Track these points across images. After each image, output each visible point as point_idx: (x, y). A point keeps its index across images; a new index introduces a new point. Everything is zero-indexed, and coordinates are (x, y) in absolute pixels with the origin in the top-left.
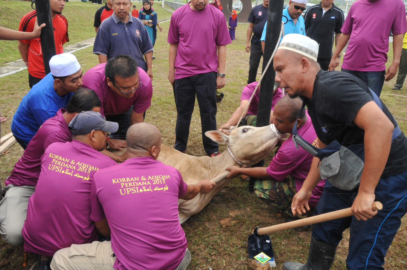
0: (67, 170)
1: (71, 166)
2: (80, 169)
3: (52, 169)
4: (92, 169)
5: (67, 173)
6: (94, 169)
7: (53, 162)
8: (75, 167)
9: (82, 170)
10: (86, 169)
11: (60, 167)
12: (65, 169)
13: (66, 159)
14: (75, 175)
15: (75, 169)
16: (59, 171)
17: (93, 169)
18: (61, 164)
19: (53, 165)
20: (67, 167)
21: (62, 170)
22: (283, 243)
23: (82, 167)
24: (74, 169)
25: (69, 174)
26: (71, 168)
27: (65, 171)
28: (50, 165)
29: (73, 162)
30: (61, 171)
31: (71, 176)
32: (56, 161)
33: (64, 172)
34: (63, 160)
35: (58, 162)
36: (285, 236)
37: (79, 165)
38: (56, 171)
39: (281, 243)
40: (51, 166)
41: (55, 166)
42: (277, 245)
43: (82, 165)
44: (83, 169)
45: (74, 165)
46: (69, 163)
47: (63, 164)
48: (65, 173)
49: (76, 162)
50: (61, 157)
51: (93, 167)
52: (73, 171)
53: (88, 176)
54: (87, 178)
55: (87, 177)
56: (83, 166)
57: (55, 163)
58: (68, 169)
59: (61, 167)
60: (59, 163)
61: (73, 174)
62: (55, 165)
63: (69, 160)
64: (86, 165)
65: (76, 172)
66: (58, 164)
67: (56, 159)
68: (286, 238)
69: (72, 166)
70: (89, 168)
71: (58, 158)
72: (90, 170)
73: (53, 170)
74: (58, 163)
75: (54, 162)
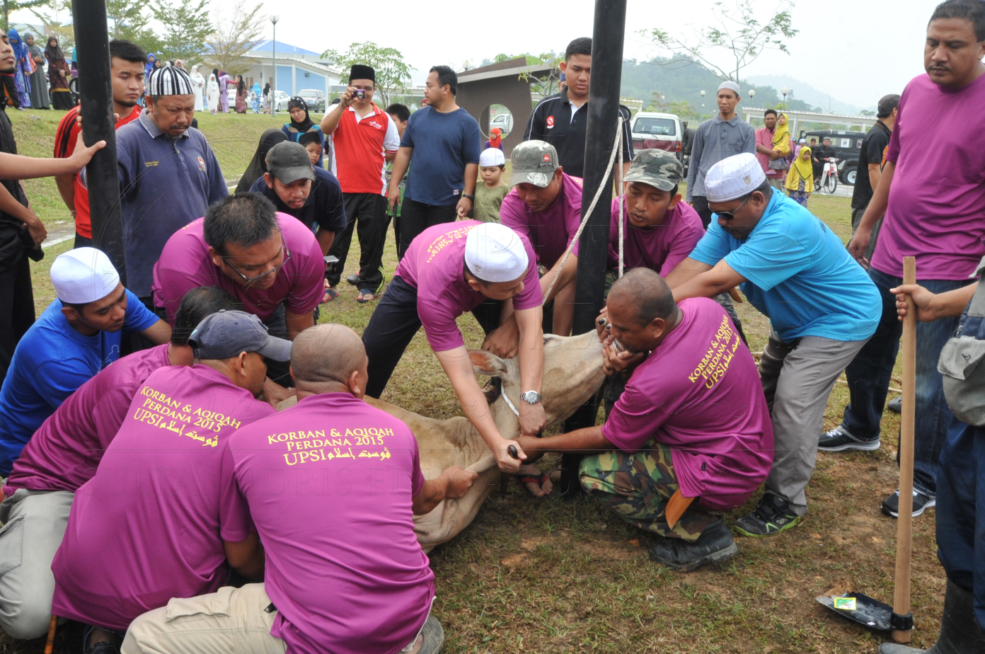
0: (172, 422)
1: (182, 416)
2: (200, 423)
3: (141, 418)
4: (226, 423)
5: (172, 428)
6: (230, 423)
7: (144, 405)
8: (190, 417)
9: (204, 425)
10: (213, 423)
11: (158, 416)
12: (167, 420)
13: (175, 402)
14: (187, 435)
15: (189, 422)
16: (155, 423)
17: (228, 423)
18: (160, 410)
19: (144, 411)
20: (173, 417)
21: (162, 422)
22: (648, 597)
23: (204, 418)
24: (187, 421)
25: (176, 430)
26: (181, 419)
27: (168, 425)
28: (139, 409)
29: (187, 409)
30: (159, 425)
31: (180, 435)
32: (153, 402)
33: (164, 427)
34: (167, 403)
35: (155, 405)
36: (652, 582)
37: (199, 414)
38: (148, 422)
39: (644, 597)
40: (140, 411)
41: (147, 412)
42: (637, 602)
43: (207, 414)
44: (206, 422)
45: (188, 415)
46: (179, 410)
47: (166, 411)
48: (168, 428)
49: (194, 409)
50: (163, 396)
51: (228, 418)
52: (184, 426)
53: (216, 437)
54: (214, 442)
55: (213, 440)
56: (207, 417)
57: (150, 407)
58: (174, 420)
59: (160, 415)
60: (158, 407)
61: (185, 431)
62: (149, 410)
63: (180, 403)
64: (214, 413)
65: (190, 427)
66: (155, 409)
67: (154, 400)
68: (654, 587)
69: (185, 415)
70: (220, 421)
71: (158, 397)
72: (222, 423)
73: (142, 420)
74: (156, 407)
75: (148, 405)
